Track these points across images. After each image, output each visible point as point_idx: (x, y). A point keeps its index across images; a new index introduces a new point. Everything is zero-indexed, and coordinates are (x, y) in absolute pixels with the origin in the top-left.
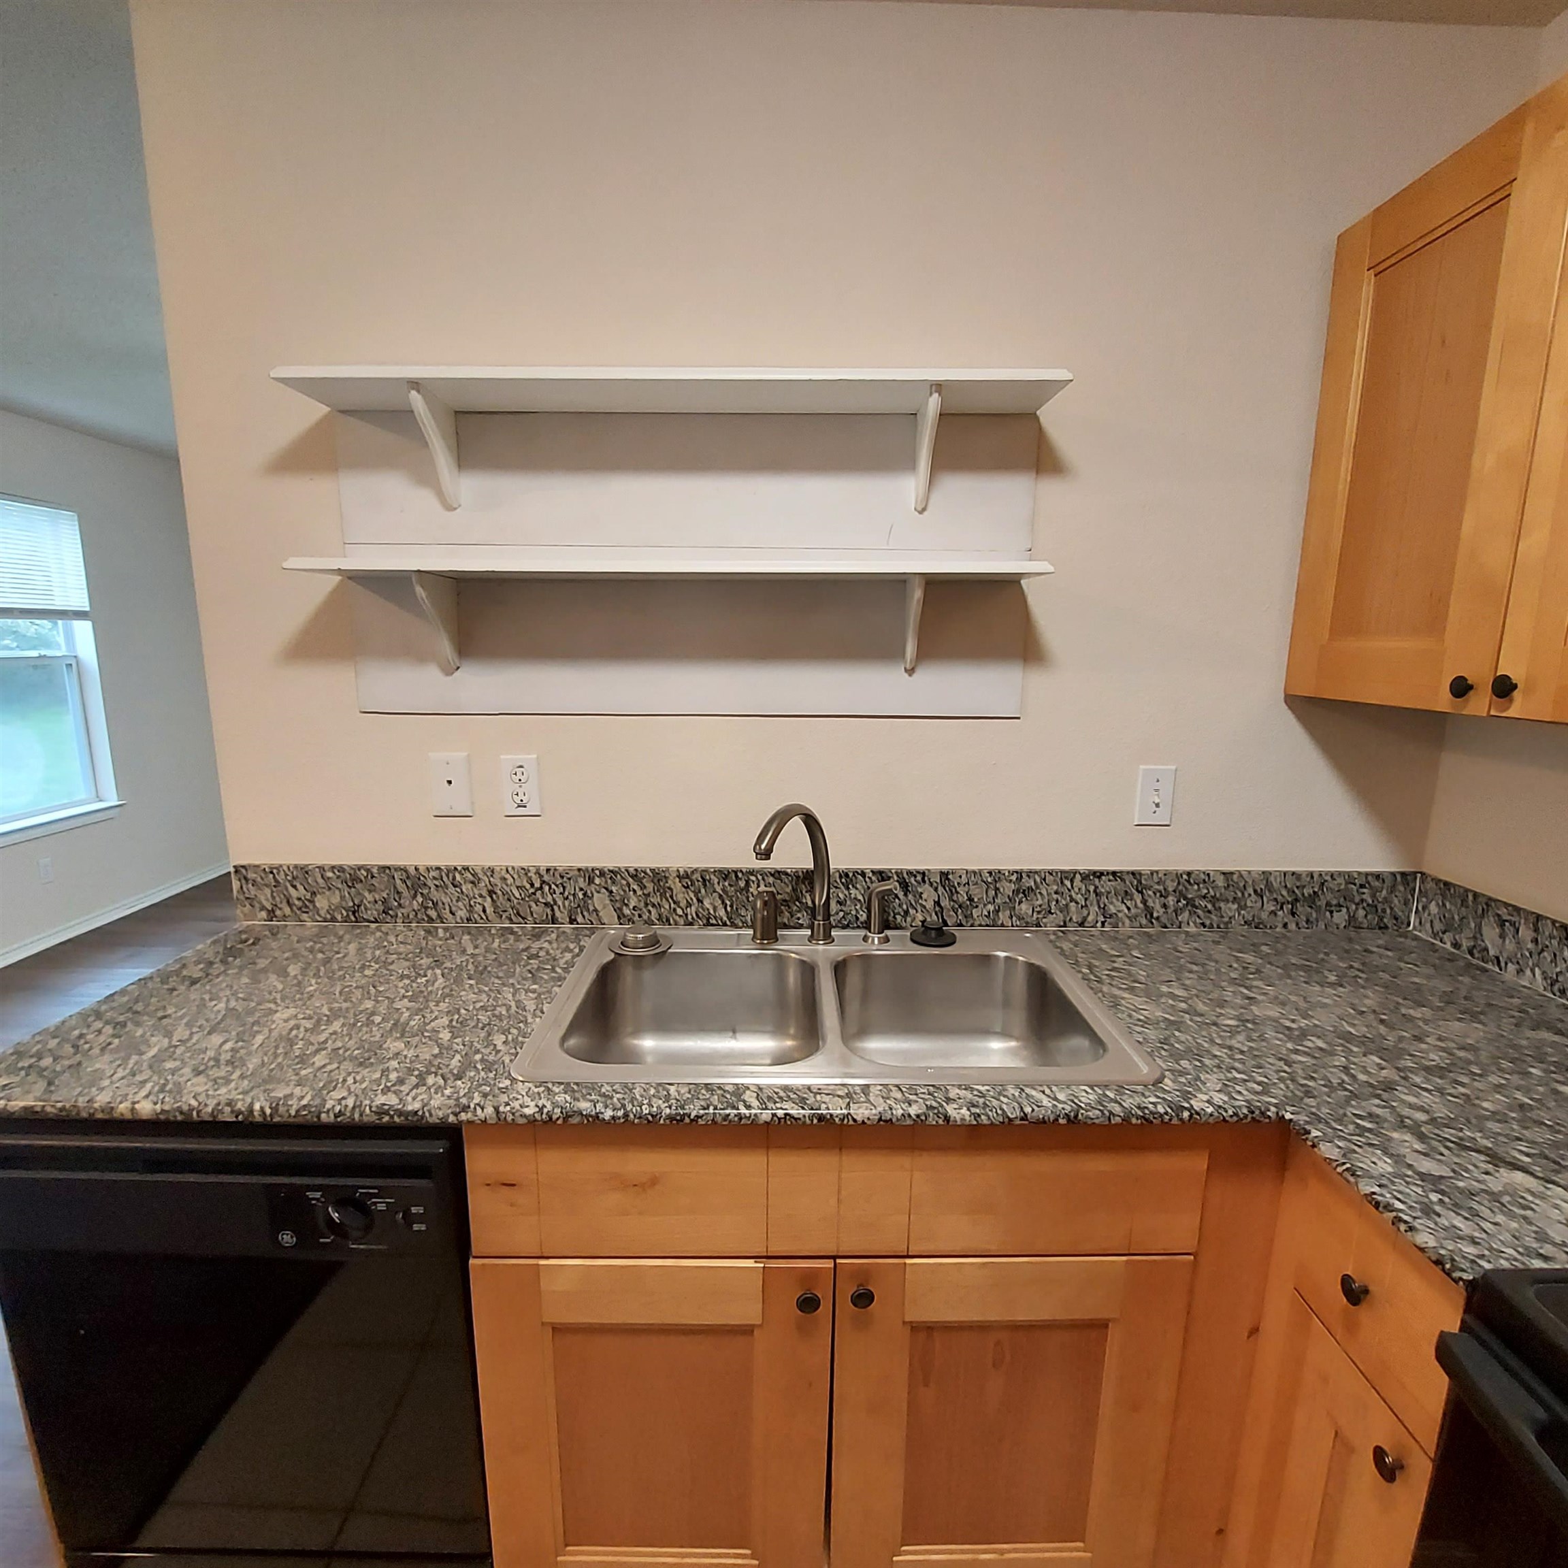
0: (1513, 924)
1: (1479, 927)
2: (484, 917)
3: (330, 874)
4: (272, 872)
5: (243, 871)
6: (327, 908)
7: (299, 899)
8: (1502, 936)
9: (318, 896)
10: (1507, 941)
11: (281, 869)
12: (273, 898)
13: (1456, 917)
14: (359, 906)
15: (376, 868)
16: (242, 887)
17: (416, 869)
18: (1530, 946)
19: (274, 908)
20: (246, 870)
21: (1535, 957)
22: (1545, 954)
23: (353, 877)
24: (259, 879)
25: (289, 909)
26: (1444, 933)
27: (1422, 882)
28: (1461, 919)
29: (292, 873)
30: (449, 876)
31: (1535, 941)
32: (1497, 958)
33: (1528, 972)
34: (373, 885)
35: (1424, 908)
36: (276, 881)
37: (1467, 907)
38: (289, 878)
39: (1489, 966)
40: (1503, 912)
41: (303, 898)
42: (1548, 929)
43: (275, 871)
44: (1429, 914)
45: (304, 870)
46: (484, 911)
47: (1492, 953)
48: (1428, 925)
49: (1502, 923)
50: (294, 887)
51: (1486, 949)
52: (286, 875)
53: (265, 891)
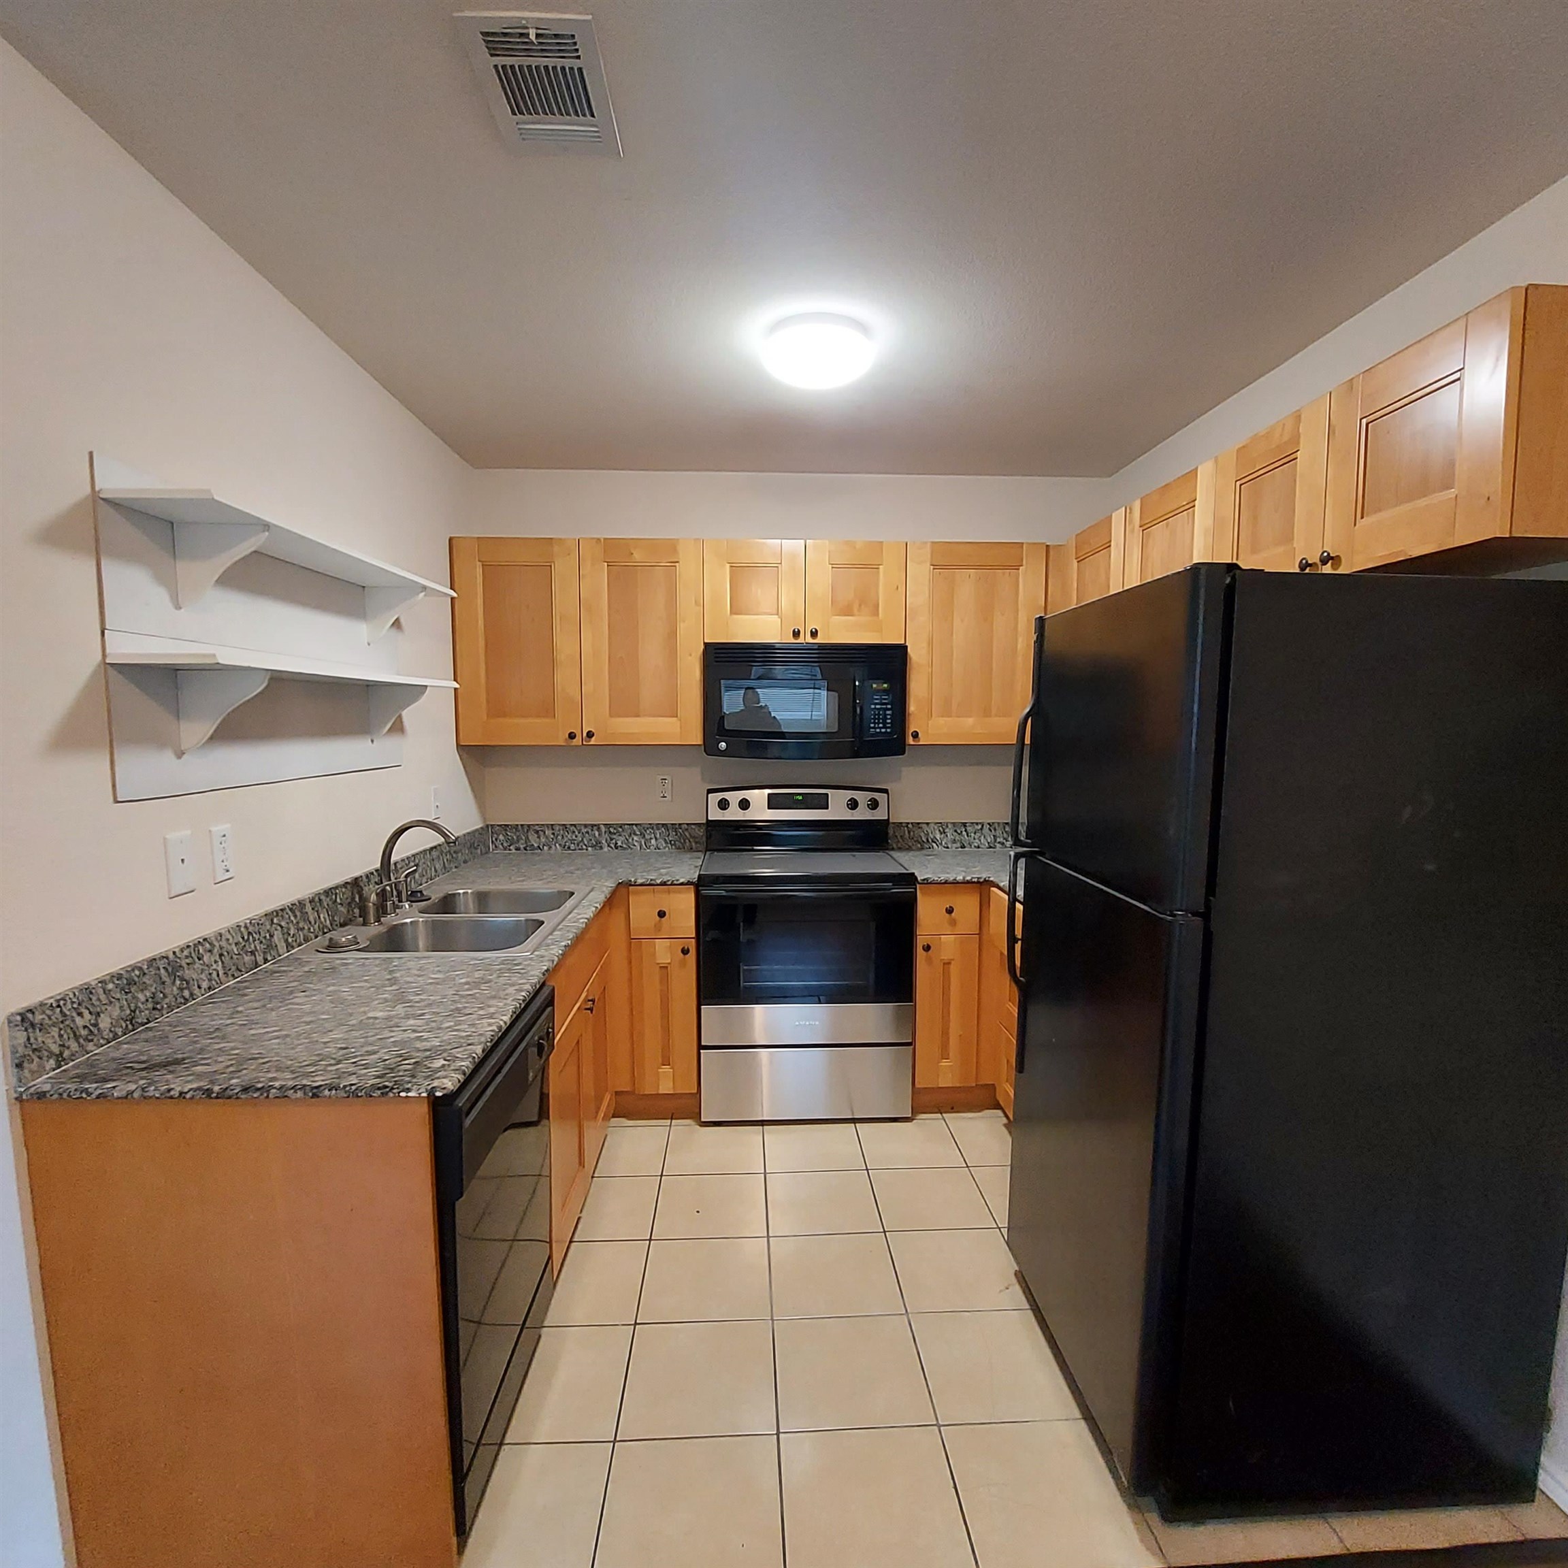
0: (542, 831)
1: (527, 838)
2: (219, 982)
3: (110, 986)
4: (59, 1006)
5: (30, 1015)
6: (109, 1026)
7: (85, 1027)
8: (539, 837)
9: (102, 1015)
10: (541, 838)
11: (67, 999)
12: (61, 1036)
13: (515, 837)
14: (134, 1012)
15: (146, 963)
16: (29, 1039)
17: (174, 953)
18: (552, 836)
19: (62, 1048)
20: (33, 1013)
21: (555, 840)
22: (559, 837)
23: (127, 981)
24: (47, 1021)
25: (76, 1044)
26: (509, 846)
27: (492, 828)
28: (518, 837)
29: (78, 998)
30: (196, 949)
31: (553, 834)
32: (539, 847)
33: (553, 847)
34: (144, 983)
35: (496, 840)
36: (64, 1015)
37: (519, 831)
38: (75, 1006)
39: (536, 851)
40: (536, 827)
41: (88, 1025)
42: (557, 828)
43: (62, 1003)
44: (500, 841)
45: (88, 990)
46: (218, 975)
47: (536, 845)
48: (501, 846)
49: (537, 832)
50: (80, 1014)
51: (533, 845)
52: (73, 1003)
53: (53, 1033)
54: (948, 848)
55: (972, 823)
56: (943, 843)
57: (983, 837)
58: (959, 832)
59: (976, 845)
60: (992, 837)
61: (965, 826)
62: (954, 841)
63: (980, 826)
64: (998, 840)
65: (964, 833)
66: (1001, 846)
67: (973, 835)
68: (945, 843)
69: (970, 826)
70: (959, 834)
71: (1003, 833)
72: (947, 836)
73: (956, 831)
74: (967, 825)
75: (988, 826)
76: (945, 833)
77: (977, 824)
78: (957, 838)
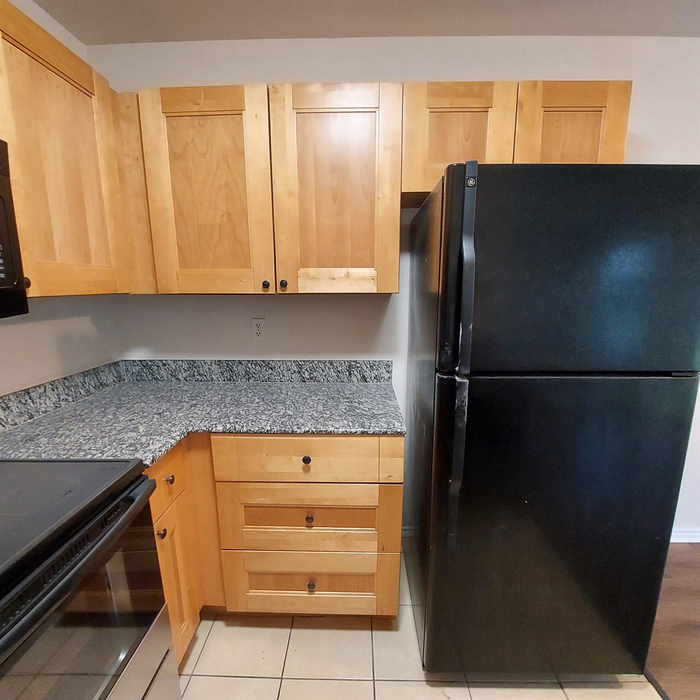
54: (16, 424)
55: (35, 387)
56: (9, 420)
57: (48, 399)
58: (24, 402)
59: (43, 409)
60: (56, 396)
61: (29, 393)
62: (21, 414)
63: (43, 388)
64: (62, 398)
65: (29, 401)
66: (65, 403)
67: (38, 400)
68: (12, 420)
69: (33, 391)
70: (25, 404)
71: (64, 389)
72: (12, 411)
73: (20, 402)
74: (30, 391)
75: (50, 386)
76: (9, 408)
77: (39, 386)
78: (24, 409)
